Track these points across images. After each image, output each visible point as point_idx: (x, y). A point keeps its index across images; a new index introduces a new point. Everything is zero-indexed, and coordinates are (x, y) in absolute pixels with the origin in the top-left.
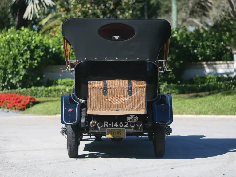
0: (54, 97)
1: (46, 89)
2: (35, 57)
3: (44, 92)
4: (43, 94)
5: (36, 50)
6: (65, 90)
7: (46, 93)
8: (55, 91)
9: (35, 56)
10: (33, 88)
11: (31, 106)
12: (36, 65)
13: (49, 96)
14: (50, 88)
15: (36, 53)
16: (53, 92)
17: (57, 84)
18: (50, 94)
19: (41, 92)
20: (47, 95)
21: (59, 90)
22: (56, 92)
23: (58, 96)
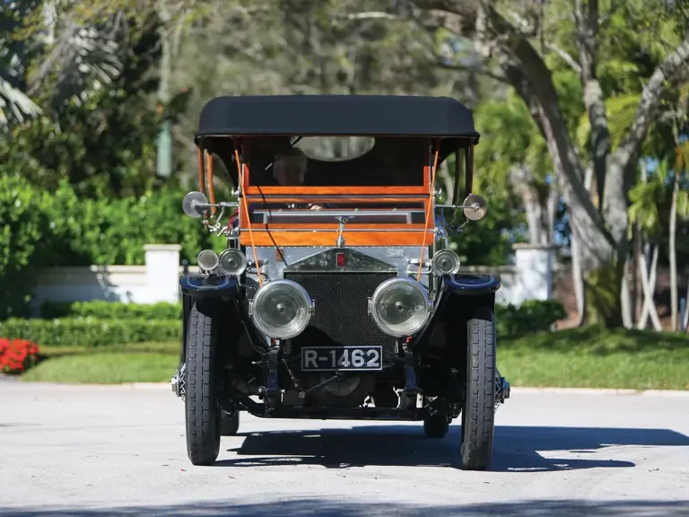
0: (70, 344)
1: (49, 324)
2: (20, 243)
3: (43, 332)
4: (39, 338)
5: (23, 225)
6: (99, 328)
7: (50, 335)
8: (73, 329)
9: (20, 239)
10: (12, 322)
11: (33, 363)
12: (24, 262)
13: (56, 344)
14: (57, 322)
15: (22, 232)
16: (67, 332)
17: (77, 313)
18: (58, 339)
19: (33, 332)
20: (50, 341)
21: (82, 329)
22: (76, 332)
23: (79, 344)
